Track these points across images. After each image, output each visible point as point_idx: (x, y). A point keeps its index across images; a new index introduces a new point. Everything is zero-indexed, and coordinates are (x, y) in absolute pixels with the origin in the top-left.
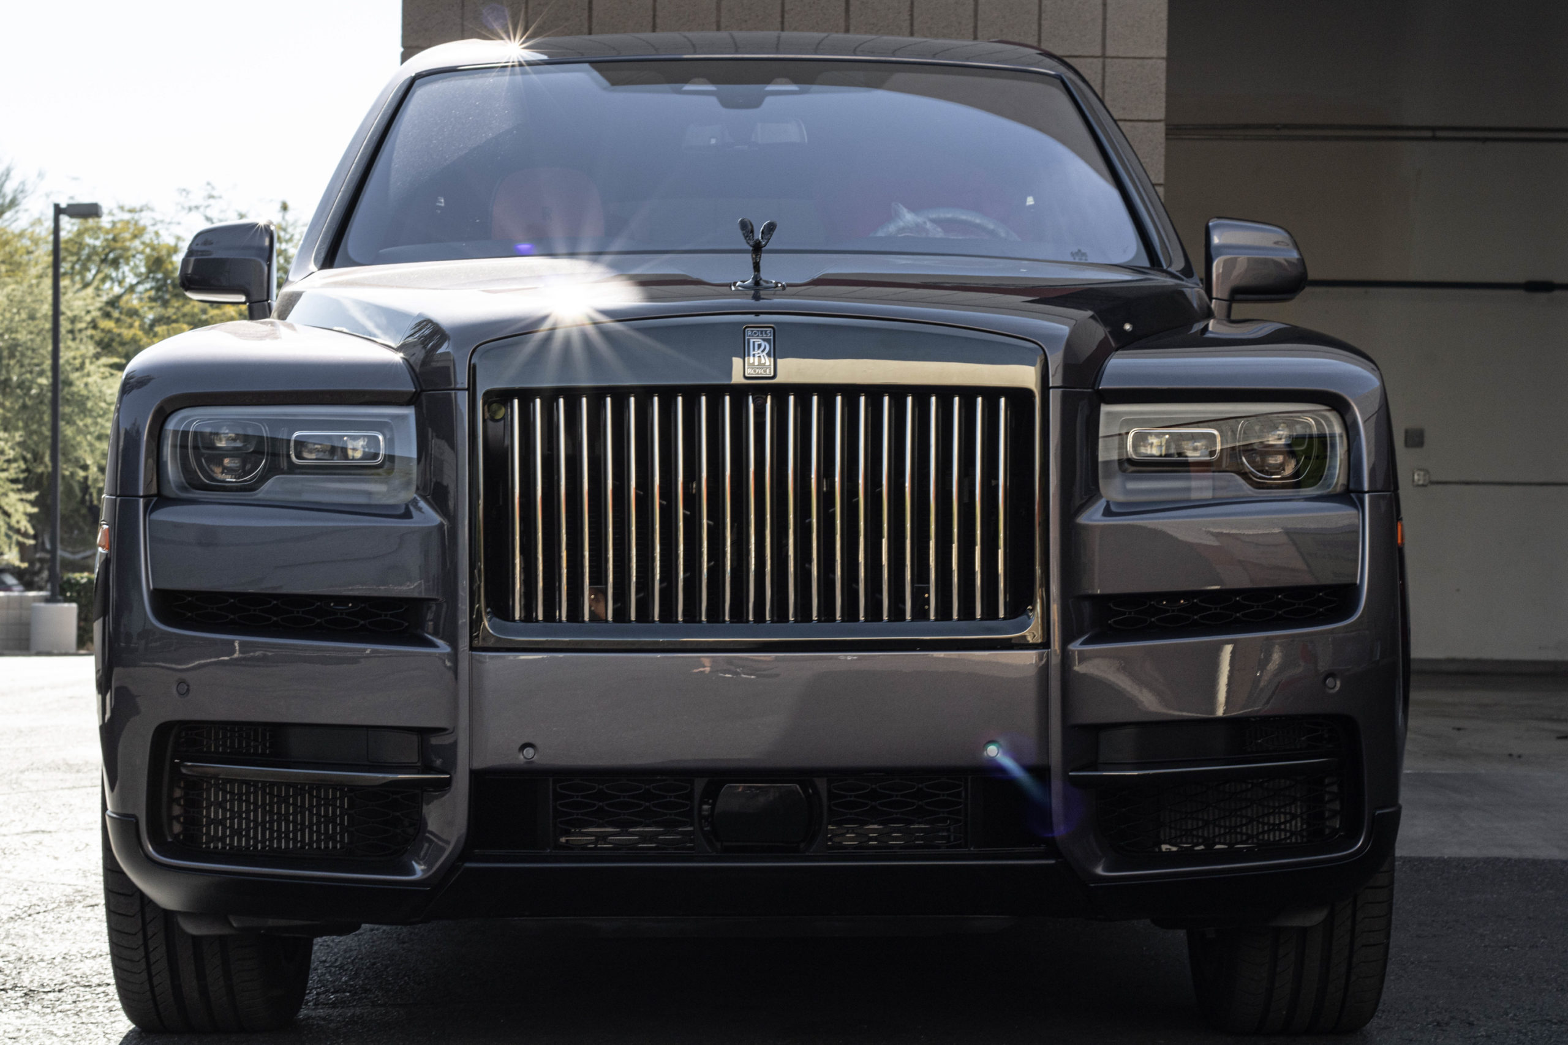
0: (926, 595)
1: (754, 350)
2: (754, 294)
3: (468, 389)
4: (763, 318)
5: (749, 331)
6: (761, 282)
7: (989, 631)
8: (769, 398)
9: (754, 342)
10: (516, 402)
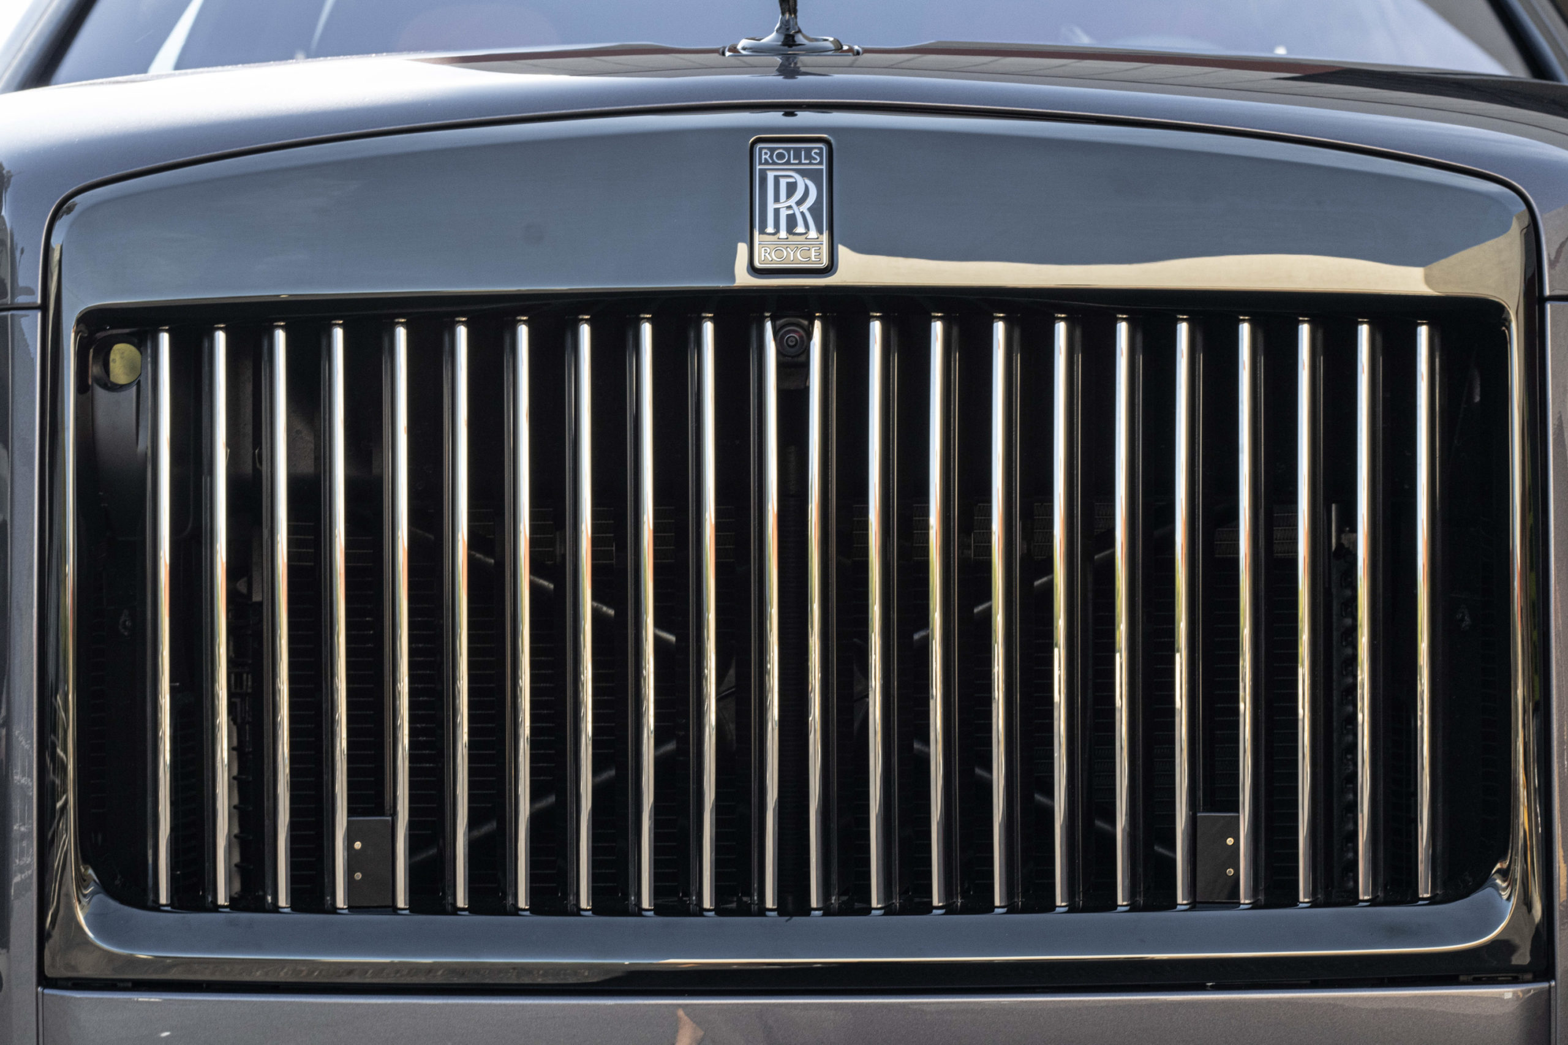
0: (1230, 841)
1: (777, 199)
2: (781, 65)
3: (44, 308)
4: (805, 118)
5: (763, 152)
6: (800, 39)
7: (1395, 933)
8: (817, 326)
9: (777, 179)
10: (165, 339)
